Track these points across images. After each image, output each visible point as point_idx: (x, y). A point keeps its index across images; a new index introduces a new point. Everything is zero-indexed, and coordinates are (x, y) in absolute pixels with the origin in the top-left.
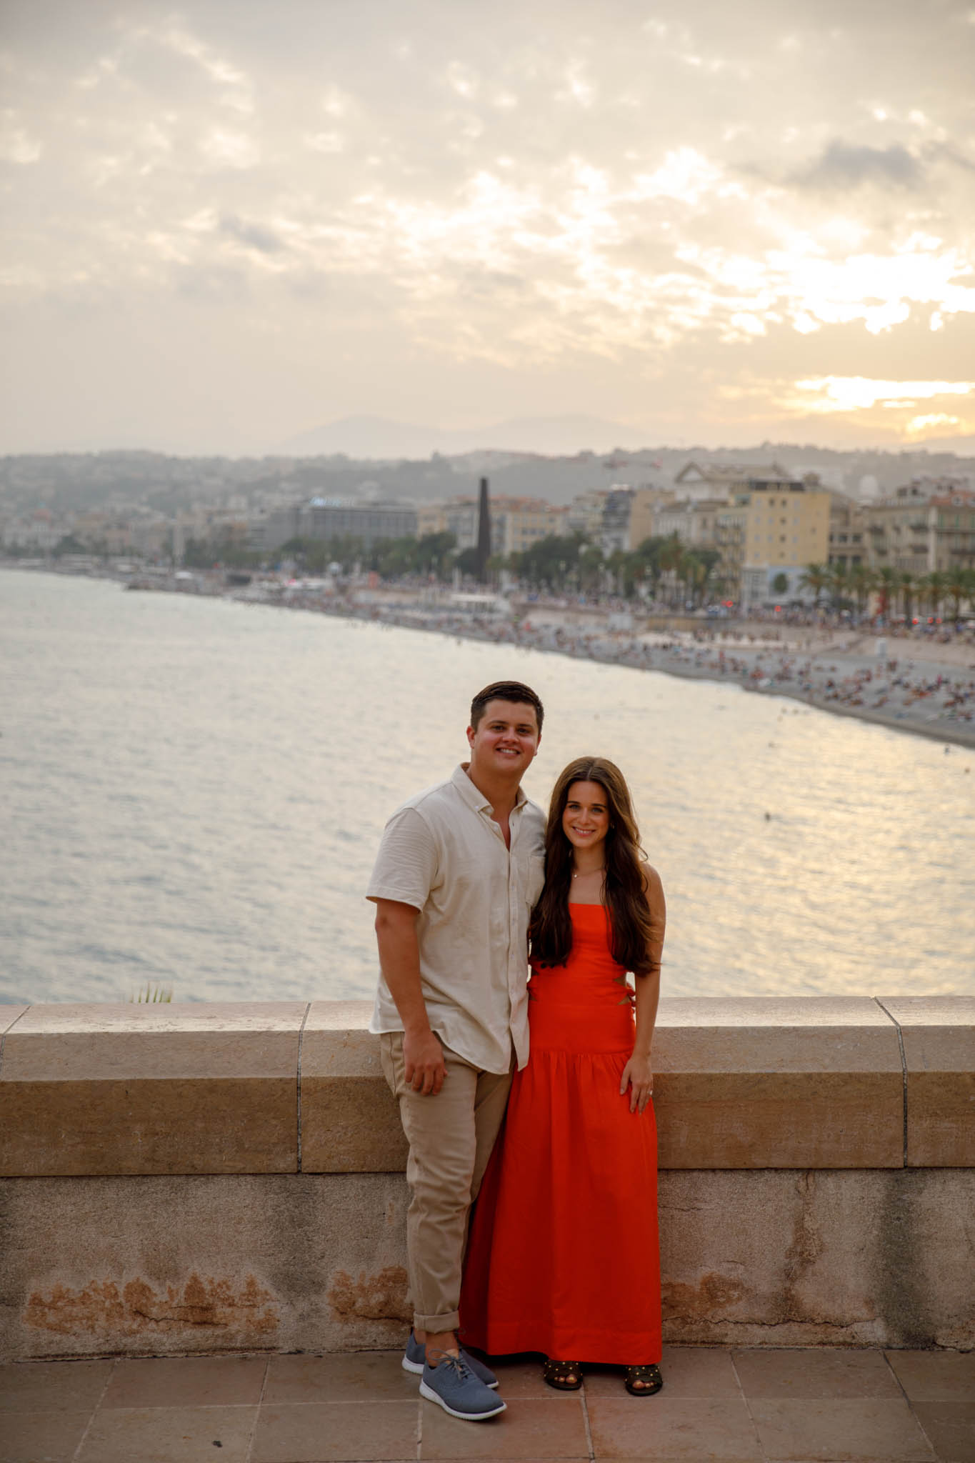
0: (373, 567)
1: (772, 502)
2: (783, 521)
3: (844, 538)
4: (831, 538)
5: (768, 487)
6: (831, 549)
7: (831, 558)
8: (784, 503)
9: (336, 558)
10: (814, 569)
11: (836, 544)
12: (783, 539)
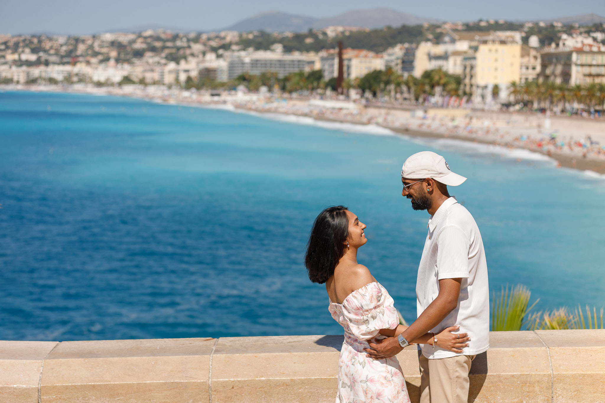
0: (283, 89)
1: (490, 50)
2: (496, 60)
3: (527, 68)
4: (521, 69)
5: (488, 42)
6: (521, 74)
7: (521, 79)
8: (496, 51)
9: (264, 84)
10: (514, 84)
11: (524, 70)
12: (496, 69)
